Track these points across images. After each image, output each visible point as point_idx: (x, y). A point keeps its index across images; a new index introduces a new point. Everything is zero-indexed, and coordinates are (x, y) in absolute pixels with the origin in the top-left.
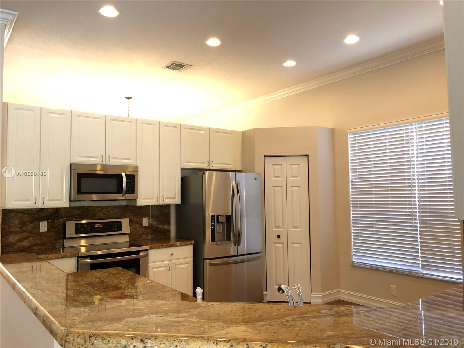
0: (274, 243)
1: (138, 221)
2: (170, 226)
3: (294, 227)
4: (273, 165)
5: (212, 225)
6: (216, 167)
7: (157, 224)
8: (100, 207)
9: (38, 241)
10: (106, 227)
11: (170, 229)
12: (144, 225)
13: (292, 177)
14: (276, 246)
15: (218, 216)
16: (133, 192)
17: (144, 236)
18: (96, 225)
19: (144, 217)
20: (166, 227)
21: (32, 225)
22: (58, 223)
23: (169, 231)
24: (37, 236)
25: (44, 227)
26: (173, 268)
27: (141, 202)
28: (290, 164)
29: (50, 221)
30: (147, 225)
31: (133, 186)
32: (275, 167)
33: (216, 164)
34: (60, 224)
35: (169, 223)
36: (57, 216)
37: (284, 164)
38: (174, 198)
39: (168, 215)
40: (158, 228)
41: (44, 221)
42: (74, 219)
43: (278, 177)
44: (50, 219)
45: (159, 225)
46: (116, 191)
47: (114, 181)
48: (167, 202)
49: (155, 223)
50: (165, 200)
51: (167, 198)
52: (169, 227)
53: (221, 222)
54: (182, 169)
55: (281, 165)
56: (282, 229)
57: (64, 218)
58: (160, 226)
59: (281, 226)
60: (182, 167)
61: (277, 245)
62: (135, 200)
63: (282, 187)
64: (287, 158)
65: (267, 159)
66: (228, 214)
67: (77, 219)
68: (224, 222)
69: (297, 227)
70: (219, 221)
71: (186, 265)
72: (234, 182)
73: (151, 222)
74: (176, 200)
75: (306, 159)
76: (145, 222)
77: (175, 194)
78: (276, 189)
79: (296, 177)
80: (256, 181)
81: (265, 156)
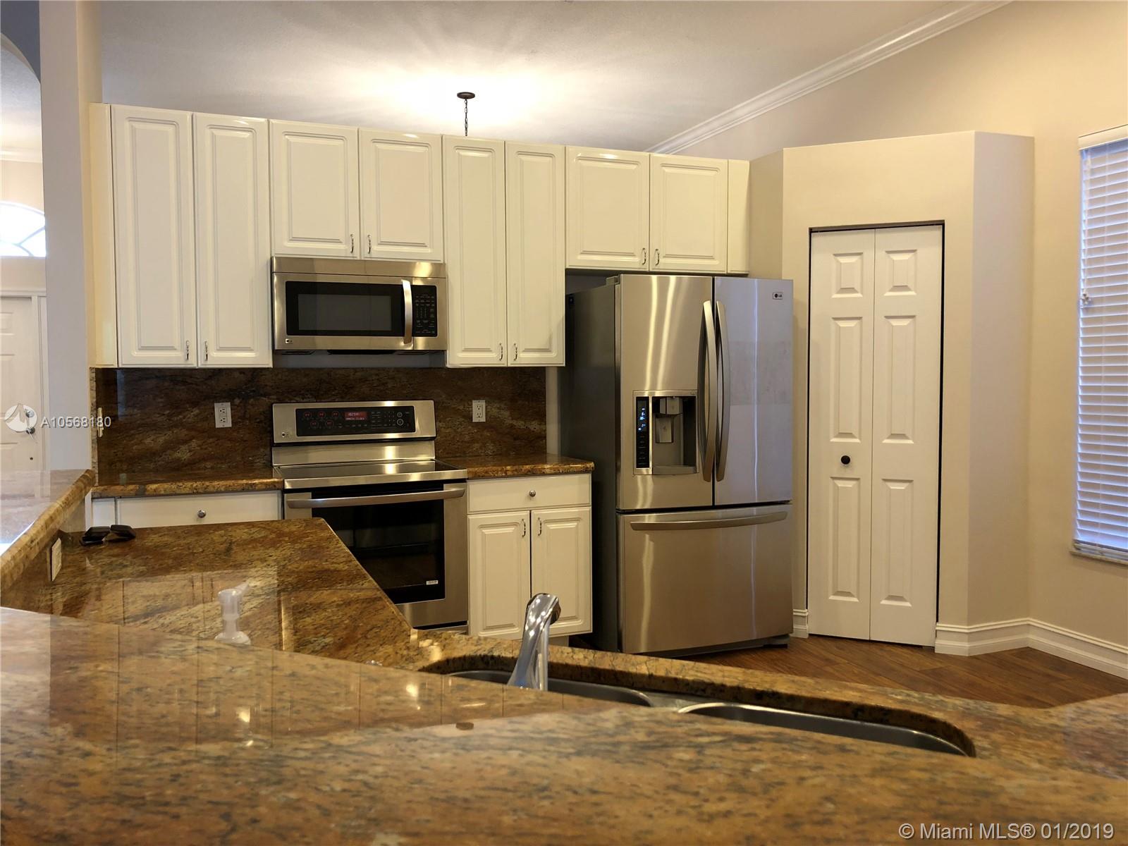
0: (834, 478)
1: (461, 407)
2: (545, 424)
3: (893, 436)
4: (835, 255)
5: (638, 423)
6: (667, 264)
7: (510, 418)
9: (211, 449)
10: (373, 422)
11: (545, 431)
12: (475, 420)
13: (892, 290)
14: (837, 488)
15: (656, 400)
16: (433, 332)
17: (476, 446)
18: (350, 414)
19: (474, 399)
20: (534, 426)
21: (196, 411)
22: (256, 408)
23: (543, 437)
24: (209, 438)
25: (223, 416)
26: (535, 531)
27: (458, 358)
28: (889, 252)
29: (237, 401)
30: (483, 420)
31: (432, 316)
32: (843, 260)
33: (667, 256)
34: (261, 410)
35: (542, 416)
36: (254, 391)
37: (867, 250)
38: (547, 350)
39: (540, 395)
40: (512, 426)
41: (223, 402)
42: (298, 399)
43: (852, 290)
44: (239, 398)
45: (517, 419)
46: (388, 328)
47: (385, 302)
48: (527, 359)
49: (507, 414)
50: (521, 355)
51: (526, 350)
52: (542, 427)
53: (667, 416)
54: (567, 270)
55: (861, 254)
56: (857, 440)
57: (272, 397)
58: (520, 424)
59: (855, 432)
60: (568, 267)
61: (840, 484)
62: (441, 353)
63: (860, 318)
64: (882, 234)
65: (817, 239)
66: (689, 395)
67: (303, 399)
69: (903, 436)
70: (662, 411)
71: (573, 525)
72: (707, 307)
73: (494, 411)
74: (554, 354)
75: (936, 233)
76: (479, 410)
77: (550, 339)
78: (842, 324)
79: (905, 288)
80: (777, 301)
81: (811, 231)
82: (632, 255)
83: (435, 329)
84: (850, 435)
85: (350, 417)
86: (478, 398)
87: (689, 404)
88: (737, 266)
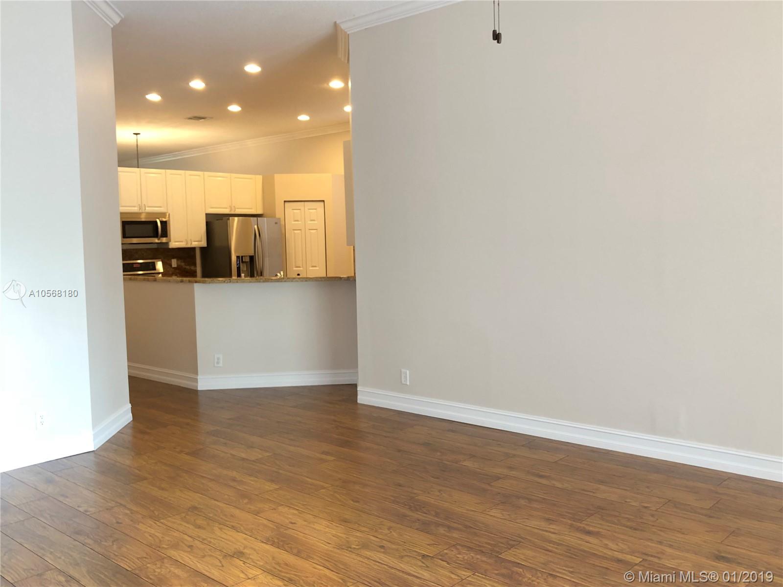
1: (170, 262)
2: (196, 267)
3: (313, 267)
4: (292, 209)
5: (237, 265)
6: (238, 211)
7: (185, 265)
8: (136, 249)
10: (142, 267)
11: (196, 270)
12: (173, 266)
13: (310, 221)
15: (242, 257)
20: (193, 268)
23: (195, 272)
27: (173, 244)
28: (309, 209)
30: (176, 266)
31: (167, 231)
32: (295, 211)
33: (238, 208)
35: (195, 265)
37: (302, 208)
38: (201, 241)
39: (194, 257)
40: (185, 268)
43: (298, 221)
46: (152, 235)
47: (150, 227)
48: (195, 244)
49: (183, 264)
50: (193, 243)
51: (194, 241)
53: (245, 262)
54: (206, 214)
55: (300, 209)
58: (188, 267)
60: (207, 213)
62: (167, 243)
63: (301, 230)
64: (306, 203)
65: (287, 204)
66: (251, 255)
68: (248, 262)
69: (316, 267)
70: (244, 260)
72: (256, 227)
73: (179, 263)
74: (203, 243)
75: (322, 204)
76: (174, 263)
77: (202, 238)
78: (296, 232)
79: (314, 220)
80: (276, 225)
81: (285, 201)
82: (226, 208)
83: (167, 235)
84: (300, 267)
85: (135, 266)
86: (174, 258)
87: (252, 258)
88: (260, 212)
